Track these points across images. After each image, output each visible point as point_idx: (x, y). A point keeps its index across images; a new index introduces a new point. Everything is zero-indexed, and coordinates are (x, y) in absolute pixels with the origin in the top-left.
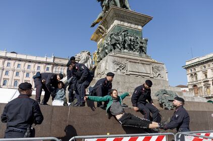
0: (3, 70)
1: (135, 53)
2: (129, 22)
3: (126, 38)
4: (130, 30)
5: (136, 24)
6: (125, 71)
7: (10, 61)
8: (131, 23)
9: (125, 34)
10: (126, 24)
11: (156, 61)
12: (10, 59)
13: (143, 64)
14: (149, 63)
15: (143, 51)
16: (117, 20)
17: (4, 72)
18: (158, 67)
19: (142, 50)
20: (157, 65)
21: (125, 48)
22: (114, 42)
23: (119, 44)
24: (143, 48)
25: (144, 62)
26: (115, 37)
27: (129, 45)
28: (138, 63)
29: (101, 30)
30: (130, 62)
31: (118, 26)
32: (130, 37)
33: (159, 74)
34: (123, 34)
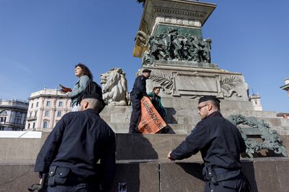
0: (55, 111)
1: (190, 62)
2: (178, 18)
3: (175, 41)
4: (181, 29)
5: (189, 20)
6: (172, 91)
7: (62, 100)
8: (182, 19)
9: (172, 36)
10: (174, 21)
11: (227, 72)
12: (61, 98)
13: (203, 76)
14: (214, 75)
15: (204, 58)
16: (159, 16)
17: (57, 113)
18: (232, 80)
19: (202, 56)
20: (229, 77)
21: (173, 57)
22: (155, 48)
23: (163, 51)
24: (204, 54)
25: (205, 74)
26: (157, 42)
27: (181, 52)
28: (195, 76)
29: (141, 38)
30: (180, 75)
31: (161, 24)
32: (180, 40)
33: (234, 92)
34: (169, 35)
